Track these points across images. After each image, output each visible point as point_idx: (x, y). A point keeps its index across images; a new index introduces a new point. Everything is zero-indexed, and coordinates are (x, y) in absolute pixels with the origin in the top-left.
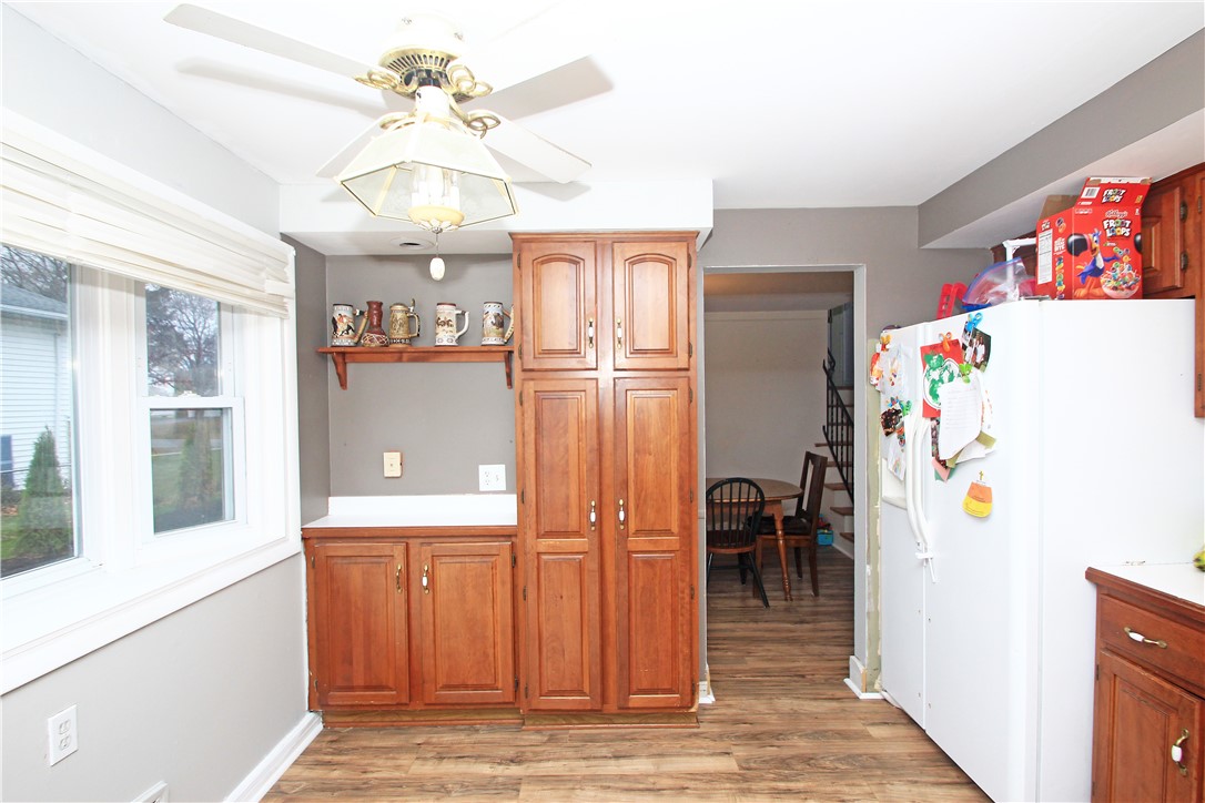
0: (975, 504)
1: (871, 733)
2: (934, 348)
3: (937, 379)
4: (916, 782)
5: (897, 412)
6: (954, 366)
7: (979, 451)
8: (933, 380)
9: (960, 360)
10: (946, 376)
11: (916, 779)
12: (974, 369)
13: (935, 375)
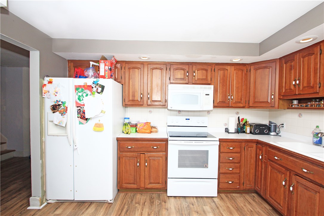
0: (98, 129)
1: (58, 213)
2: (80, 86)
3: (81, 95)
4: (83, 213)
5: (59, 105)
6: (89, 92)
7: (101, 114)
8: (79, 96)
9: (91, 91)
10: (84, 95)
11: (82, 212)
12: (96, 93)
13: (80, 94)
